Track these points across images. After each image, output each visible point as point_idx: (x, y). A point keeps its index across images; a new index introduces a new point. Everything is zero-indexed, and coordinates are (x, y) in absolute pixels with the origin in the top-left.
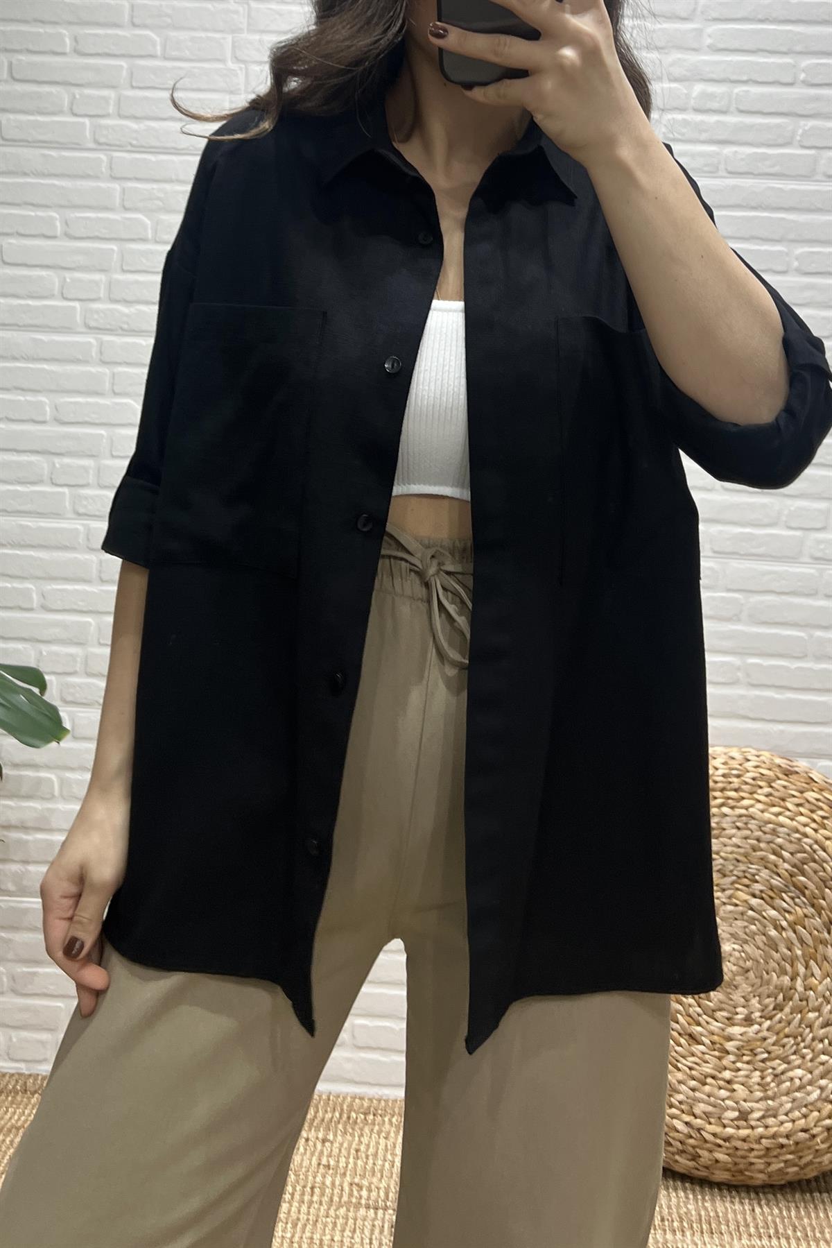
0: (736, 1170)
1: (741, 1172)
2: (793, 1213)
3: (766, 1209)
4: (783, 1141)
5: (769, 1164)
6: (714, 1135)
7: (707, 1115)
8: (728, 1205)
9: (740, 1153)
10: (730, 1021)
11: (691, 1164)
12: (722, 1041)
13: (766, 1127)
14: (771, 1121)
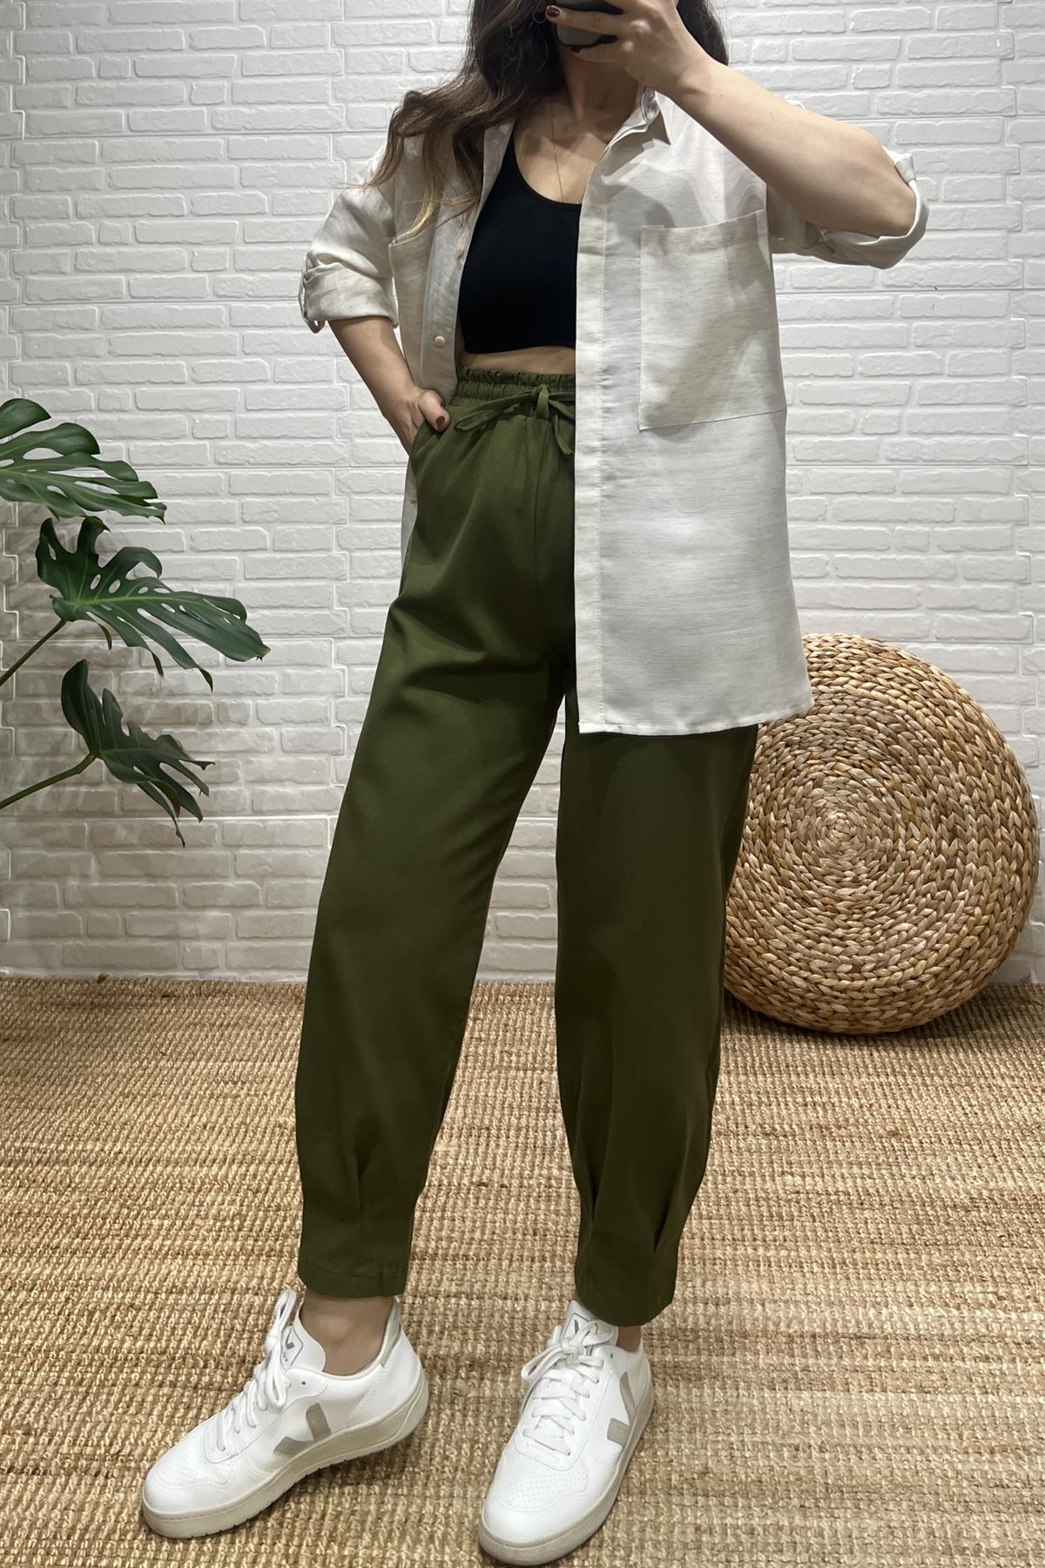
0: (853, 1019)
1: (858, 1020)
2: (908, 1055)
3: (883, 1053)
4: (895, 989)
5: (884, 1011)
6: (831, 988)
7: (823, 970)
8: (848, 1051)
9: (855, 1003)
10: (839, 883)
11: (811, 1016)
12: (833, 902)
13: (879, 977)
14: (882, 971)
